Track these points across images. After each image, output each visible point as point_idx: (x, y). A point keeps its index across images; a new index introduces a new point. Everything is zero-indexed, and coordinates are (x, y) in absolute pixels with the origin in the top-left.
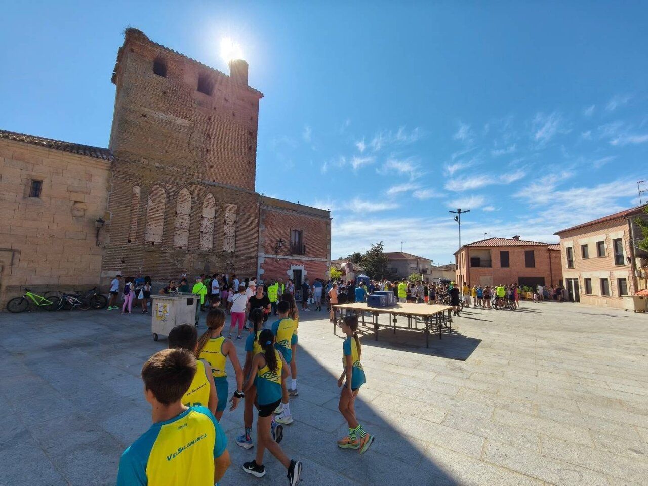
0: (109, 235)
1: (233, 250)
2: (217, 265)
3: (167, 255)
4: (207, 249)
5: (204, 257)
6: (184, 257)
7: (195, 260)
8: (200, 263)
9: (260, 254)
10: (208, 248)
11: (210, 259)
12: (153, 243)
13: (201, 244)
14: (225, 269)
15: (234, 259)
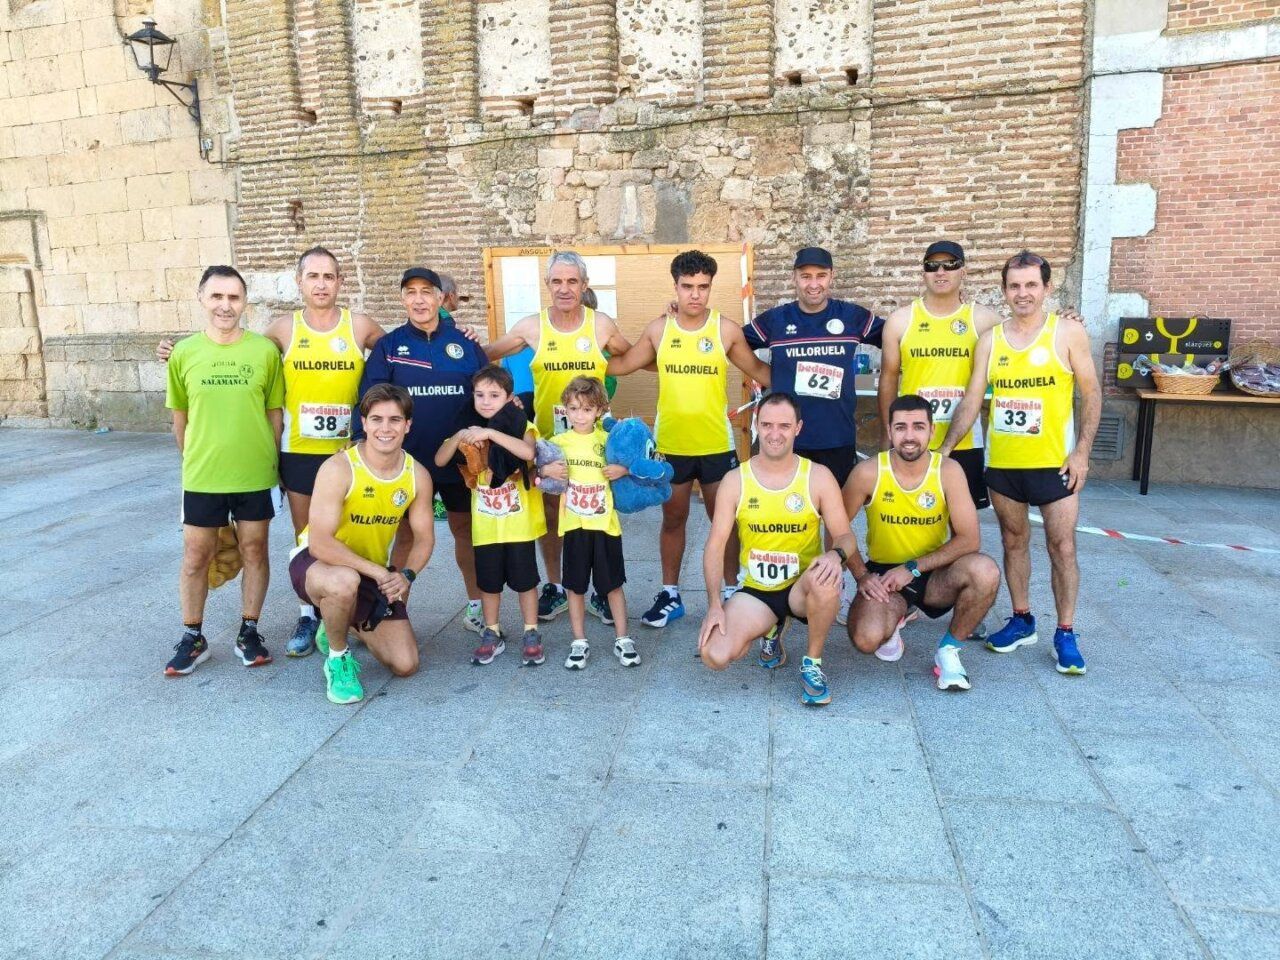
0: (230, 98)
1: (860, 58)
2: (734, 189)
3: (454, 159)
4: (669, 89)
5: (650, 145)
6: (535, 162)
7: (602, 175)
8: (630, 190)
9: (1106, 50)
10: (676, 76)
11: (686, 152)
12: (398, 105)
13: (629, 60)
14: (799, 213)
15: (864, 127)
